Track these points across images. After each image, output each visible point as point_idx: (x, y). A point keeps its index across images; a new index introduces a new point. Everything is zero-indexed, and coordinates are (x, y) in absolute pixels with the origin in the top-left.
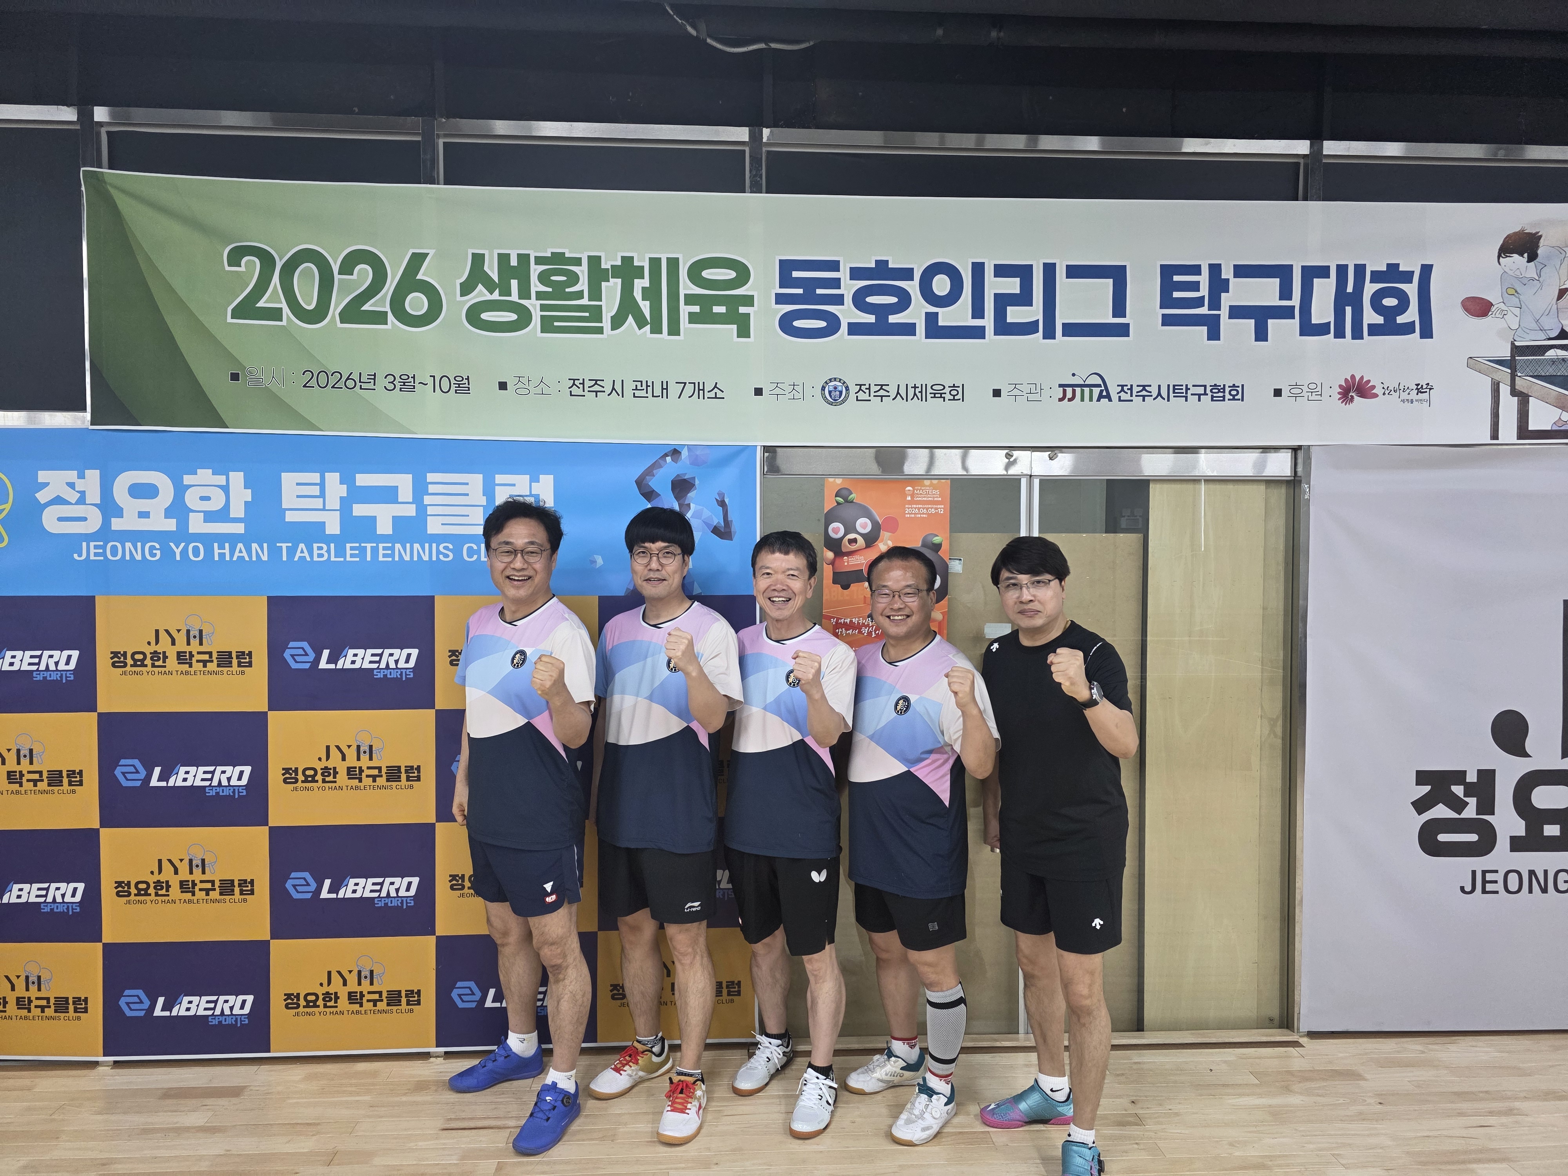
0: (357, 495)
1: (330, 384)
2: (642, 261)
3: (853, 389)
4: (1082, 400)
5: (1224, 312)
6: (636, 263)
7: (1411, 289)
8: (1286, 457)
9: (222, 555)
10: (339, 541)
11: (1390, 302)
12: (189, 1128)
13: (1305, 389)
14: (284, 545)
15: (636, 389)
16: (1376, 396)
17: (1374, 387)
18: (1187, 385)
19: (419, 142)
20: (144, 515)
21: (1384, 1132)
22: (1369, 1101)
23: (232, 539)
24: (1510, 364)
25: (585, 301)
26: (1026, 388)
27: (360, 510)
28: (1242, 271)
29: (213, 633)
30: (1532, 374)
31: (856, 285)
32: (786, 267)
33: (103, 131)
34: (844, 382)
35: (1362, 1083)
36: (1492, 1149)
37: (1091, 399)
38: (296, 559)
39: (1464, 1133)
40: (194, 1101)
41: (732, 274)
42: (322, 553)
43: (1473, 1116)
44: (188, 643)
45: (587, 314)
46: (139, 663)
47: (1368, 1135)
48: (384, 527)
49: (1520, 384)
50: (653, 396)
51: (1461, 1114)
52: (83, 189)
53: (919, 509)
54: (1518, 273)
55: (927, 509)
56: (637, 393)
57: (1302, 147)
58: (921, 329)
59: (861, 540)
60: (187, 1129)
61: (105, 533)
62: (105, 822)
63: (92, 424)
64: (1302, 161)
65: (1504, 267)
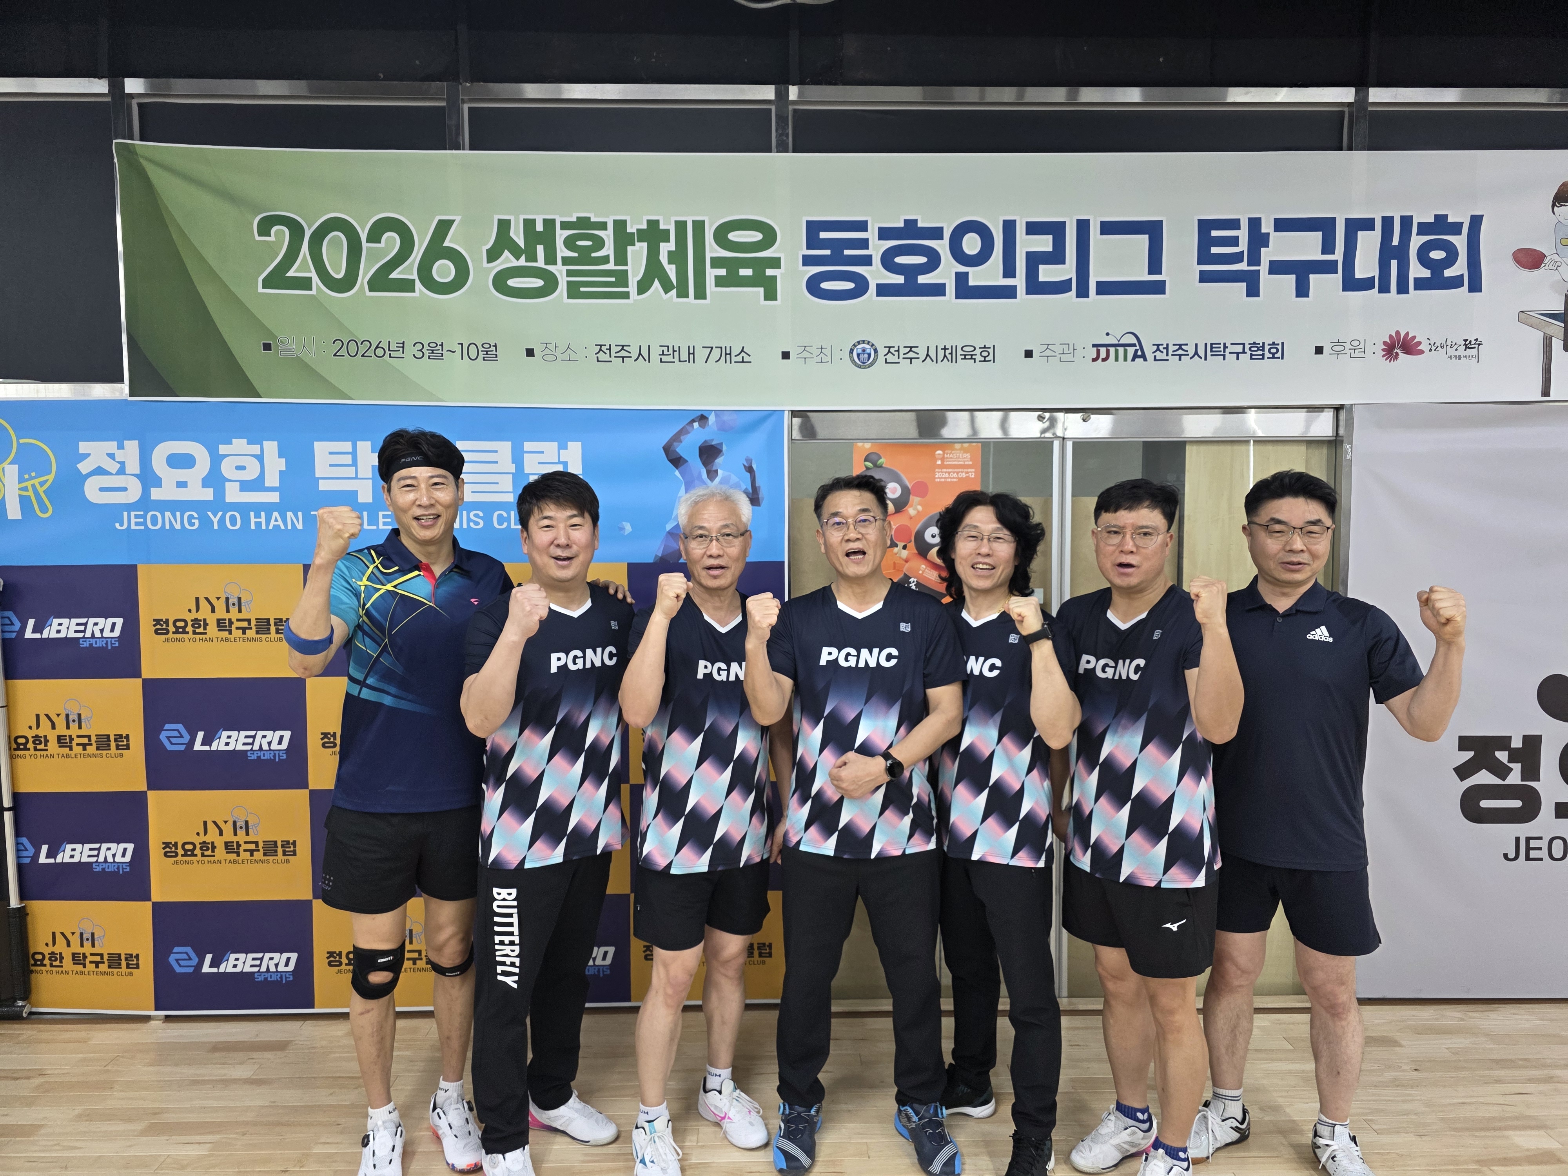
1: (360, 354)
2: (667, 224)
3: (882, 351)
4: (1117, 359)
5: (1264, 268)
6: (662, 227)
7: (1460, 242)
8: (1328, 416)
9: (258, 524)
10: (372, 509)
11: (1437, 255)
12: (235, 1079)
13: (1348, 346)
15: (663, 354)
16: (1422, 352)
17: (1419, 343)
18: (1225, 344)
19: (444, 107)
20: (182, 484)
21: (1419, 1098)
22: (1404, 1067)
23: (268, 508)
25: (611, 266)
26: (1058, 349)
28: (1282, 225)
29: (251, 601)
31: (884, 245)
32: (813, 228)
33: (134, 103)
34: (873, 345)
35: (1398, 1049)
36: (1530, 1116)
37: (1125, 359)
39: (1501, 1100)
40: (241, 1054)
41: (756, 236)
44: (228, 611)
45: (613, 279)
46: (181, 630)
50: (680, 361)
51: (1499, 1081)
52: (116, 160)
53: (949, 473)
55: (958, 473)
56: (664, 358)
57: (1345, 95)
58: (951, 289)
60: (235, 1081)
61: (144, 503)
62: (152, 786)
63: (130, 396)
64: (1346, 109)
65: (1558, 217)
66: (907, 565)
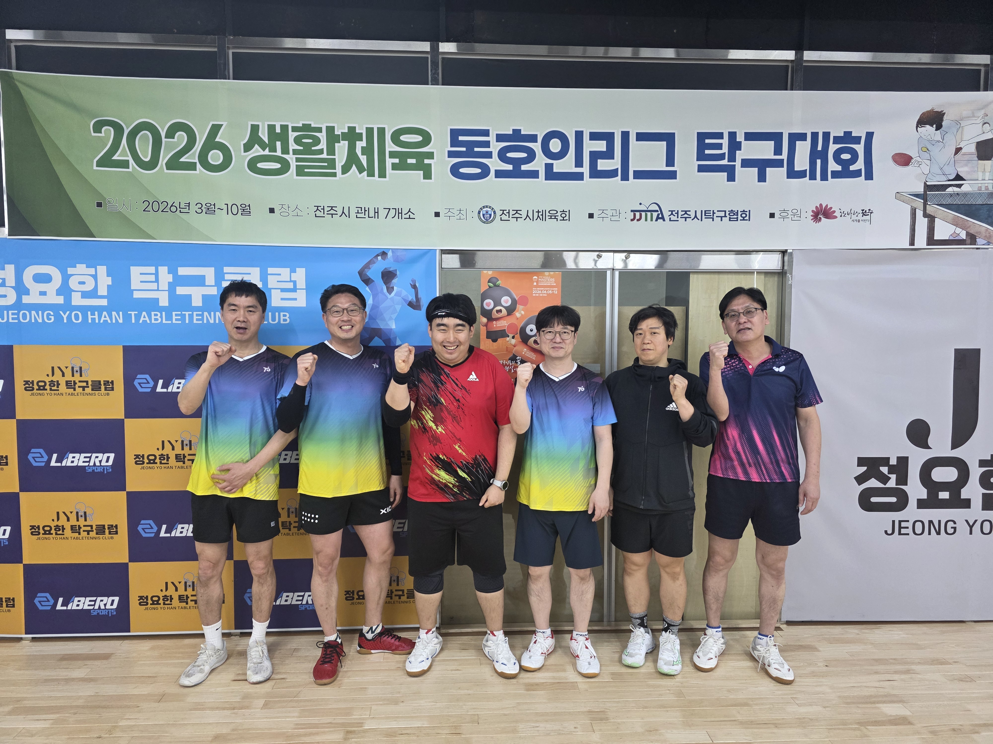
0: (179, 281)
1: (161, 210)
2: (361, 130)
3: (499, 213)
4: (646, 220)
5: (738, 163)
6: (358, 131)
7: (860, 148)
8: (777, 257)
9: (93, 319)
10: (168, 311)
11: (846, 156)
13: (790, 213)
14: (133, 313)
15: (358, 213)
16: (836, 217)
17: (834, 212)
18: (713, 211)
19: (216, 51)
20: (43, 293)
21: (826, 683)
22: (819, 664)
23: (100, 309)
24: (924, 197)
25: (324, 156)
26: (610, 213)
27: (181, 291)
28: (750, 136)
29: (88, 369)
30: (937, 203)
31: (500, 145)
32: (455, 134)
33: (13, 45)
34: (493, 209)
35: (816, 653)
36: (894, 695)
37: (652, 220)
38: (141, 322)
39: (877, 684)
40: (80, 662)
41: (418, 138)
42: (157, 318)
43: (884, 674)
44: (73, 376)
45: (326, 164)
46: (42, 388)
47: (816, 686)
48: (197, 302)
49: (930, 210)
50: (369, 217)
51: (877, 673)
53: (541, 290)
54: (929, 137)
55: (547, 291)
56: (359, 215)
57: (789, 55)
58: (542, 174)
59: (504, 310)
60: (73, 679)
61: (18, 305)
62: (23, 488)
63: (9, 235)
64: (790, 64)
65: (920, 133)
66: (515, 348)
